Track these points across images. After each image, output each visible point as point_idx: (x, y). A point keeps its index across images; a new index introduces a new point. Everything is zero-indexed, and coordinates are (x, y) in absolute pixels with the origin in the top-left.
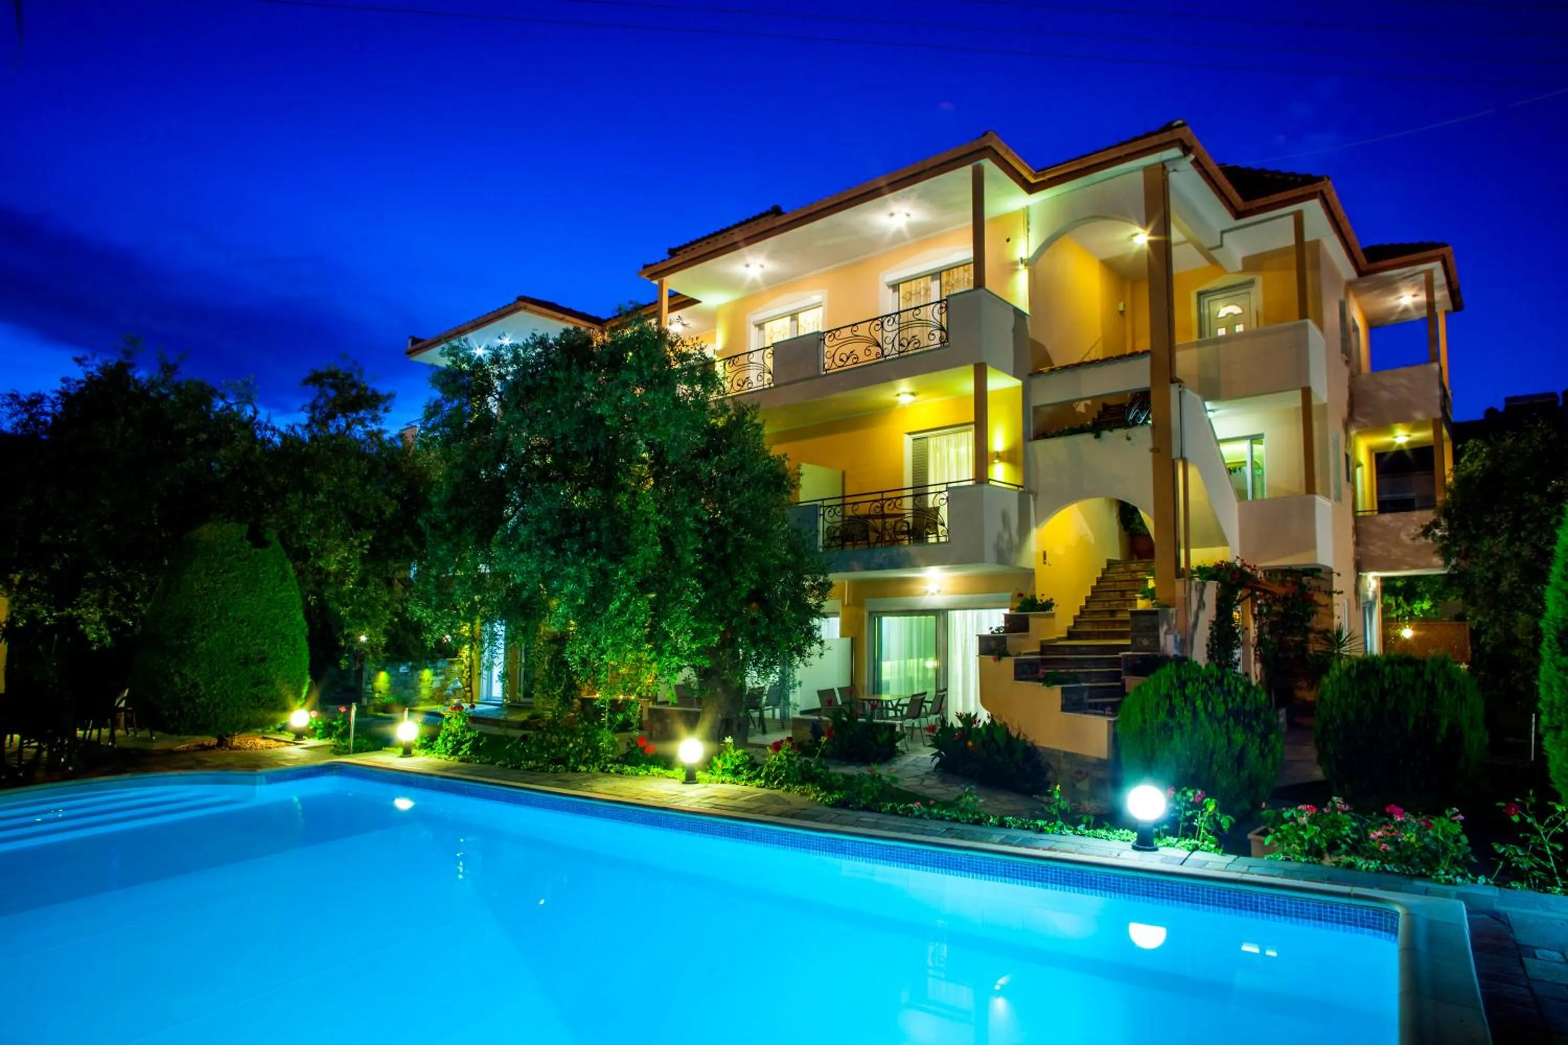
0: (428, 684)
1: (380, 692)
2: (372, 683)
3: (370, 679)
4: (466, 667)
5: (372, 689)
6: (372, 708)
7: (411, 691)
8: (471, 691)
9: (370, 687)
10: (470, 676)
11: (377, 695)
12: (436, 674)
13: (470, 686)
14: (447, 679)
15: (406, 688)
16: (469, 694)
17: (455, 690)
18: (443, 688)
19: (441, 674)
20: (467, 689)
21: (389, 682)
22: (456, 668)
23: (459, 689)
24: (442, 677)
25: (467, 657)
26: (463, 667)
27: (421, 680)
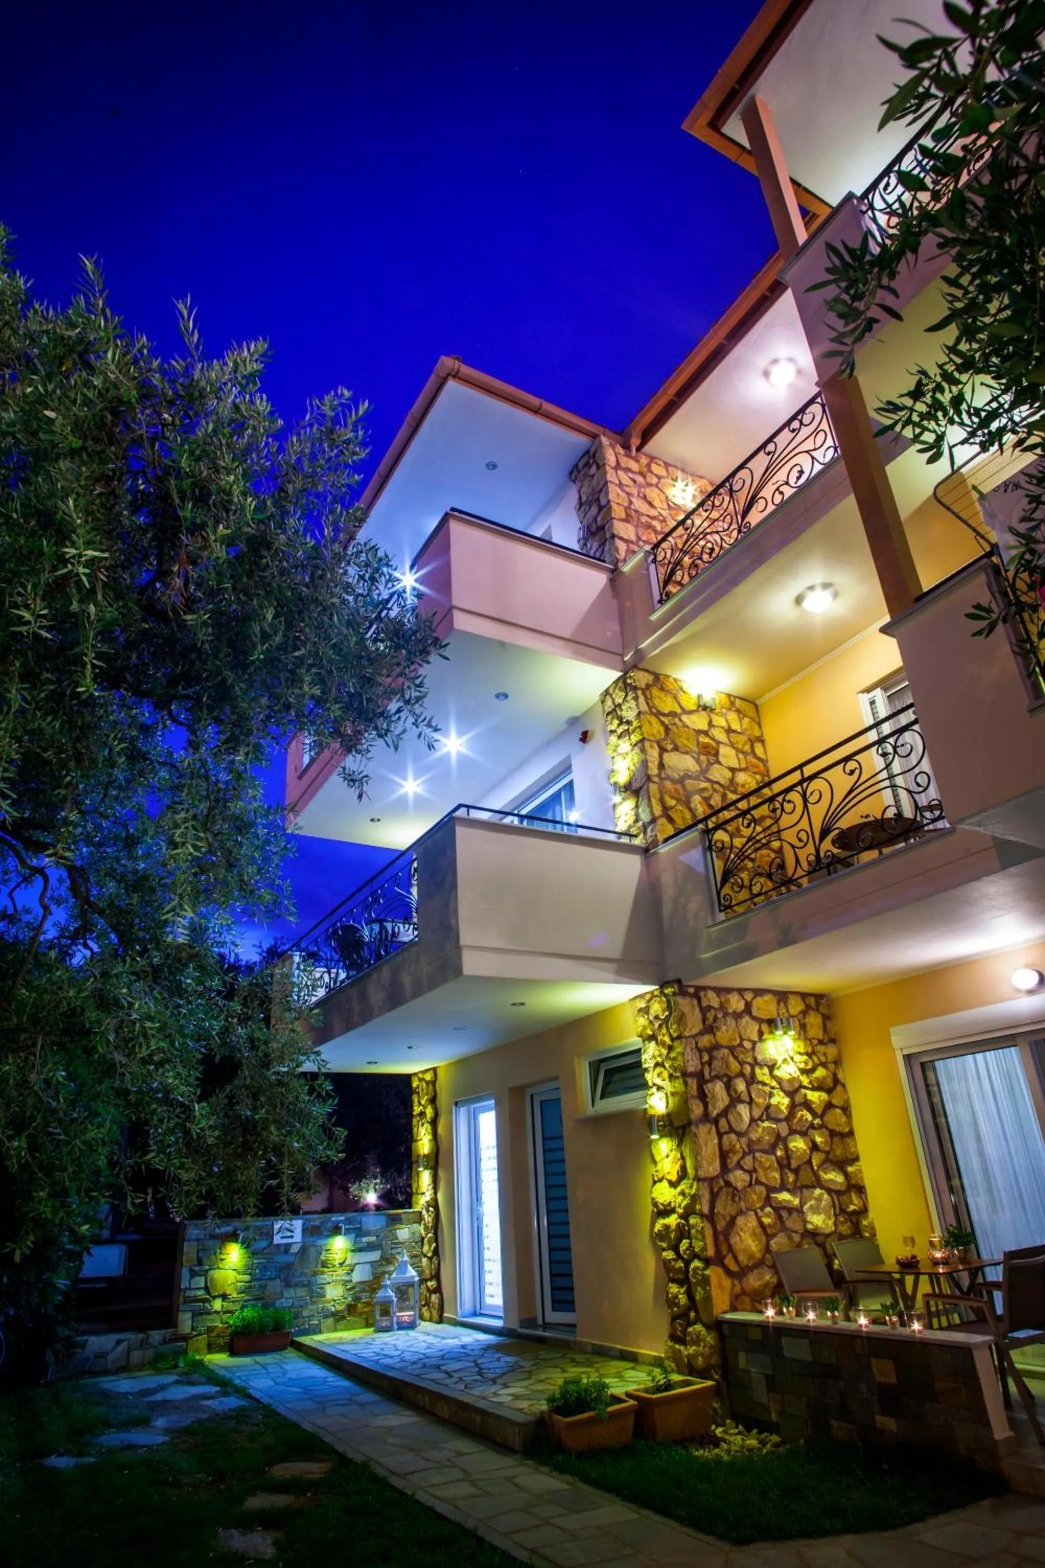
0: (341, 1273)
1: (224, 1297)
2: (205, 1273)
3: (200, 1262)
4: (426, 1228)
5: (206, 1288)
6: (203, 1340)
7: (301, 1292)
8: (438, 1290)
9: (200, 1281)
10: (436, 1252)
11: (217, 1305)
12: (357, 1250)
13: (437, 1276)
14: (387, 1260)
15: (288, 1285)
16: (435, 1298)
17: (402, 1291)
18: (373, 1285)
19: (370, 1247)
20: (432, 1284)
21: (249, 1269)
22: (403, 1233)
23: (410, 1285)
24: (375, 1256)
25: (428, 1204)
26: (421, 1229)
27: (324, 1264)
